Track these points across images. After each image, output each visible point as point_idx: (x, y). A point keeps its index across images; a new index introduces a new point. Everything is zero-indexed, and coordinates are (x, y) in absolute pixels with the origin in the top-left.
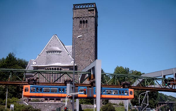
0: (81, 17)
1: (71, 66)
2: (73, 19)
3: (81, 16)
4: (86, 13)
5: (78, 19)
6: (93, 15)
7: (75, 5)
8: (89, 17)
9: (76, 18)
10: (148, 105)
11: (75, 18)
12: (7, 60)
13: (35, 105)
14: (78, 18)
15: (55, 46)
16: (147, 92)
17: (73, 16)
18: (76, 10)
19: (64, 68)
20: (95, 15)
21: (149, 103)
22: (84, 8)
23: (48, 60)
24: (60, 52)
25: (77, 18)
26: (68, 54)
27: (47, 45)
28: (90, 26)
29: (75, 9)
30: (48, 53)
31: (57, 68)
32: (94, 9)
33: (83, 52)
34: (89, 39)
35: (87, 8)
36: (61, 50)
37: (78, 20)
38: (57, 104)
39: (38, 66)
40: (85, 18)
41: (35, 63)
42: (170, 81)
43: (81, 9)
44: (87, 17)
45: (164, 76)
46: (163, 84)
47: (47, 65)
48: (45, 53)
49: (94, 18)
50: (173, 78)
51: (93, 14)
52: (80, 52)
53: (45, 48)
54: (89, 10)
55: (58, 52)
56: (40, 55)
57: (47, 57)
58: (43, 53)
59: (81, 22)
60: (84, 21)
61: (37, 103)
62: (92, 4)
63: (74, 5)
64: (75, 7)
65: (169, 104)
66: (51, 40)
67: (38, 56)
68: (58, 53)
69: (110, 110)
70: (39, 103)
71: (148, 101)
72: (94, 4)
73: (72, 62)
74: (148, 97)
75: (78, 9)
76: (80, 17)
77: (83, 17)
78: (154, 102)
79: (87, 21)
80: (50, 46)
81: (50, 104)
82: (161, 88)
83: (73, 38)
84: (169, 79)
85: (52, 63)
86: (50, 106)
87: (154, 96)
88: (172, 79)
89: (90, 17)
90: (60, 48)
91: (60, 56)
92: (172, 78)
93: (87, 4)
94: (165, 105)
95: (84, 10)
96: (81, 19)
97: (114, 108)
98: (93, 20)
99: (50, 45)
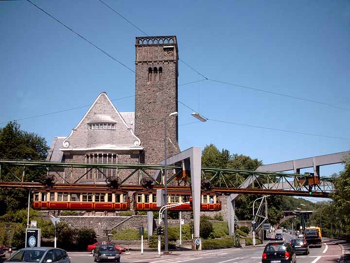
0: (151, 62)
1: (133, 150)
2: (137, 64)
3: (150, 60)
4: (159, 54)
5: (145, 65)
6: (171, 58)
7: (138, 39)
8: (165, 61)
9: (141, 62)
10: (266, 218)
11: (139, 62)
12: (6, 135)
13: (72, 221)
14: (146, 62)
15: (104, 113)
16: (265, 196)
17: (136, 58)
18: (141, 48)
19: (121, 154)
20: (175, 58)
21: (268, 216)
22: (156, 45)
23: (92, 139)
24: (113, 124)
25: (144, 62)
26: (128, 129)
27: (88, 111)
28: (168, 78)
29: (140, 46)
30: (91, 125)
31: (108, 154)
32: (173, 48)
33: (154, 125)
34: (166, 102)
35: (161, 45)
36: (114, 121)
37: (146, 67)
38: (113, 219)
39: (74, 149)
40: (158, 63)
41: (67, 143)
42: (307, 178)
43: (149, 45)
44: (162, 61)
45: (297, 169)
46: (297, 184)
47: (90, 147)
48: (86, 126)
49: (174, 63)
50: (313, 174)
51: (173, 55)
52: (150, 125)
53: (86, 118)
54: (165, 49)
55: (109, 124)
56: (76, 130)
57: (89, 134)
58: (82, 127)
59: (150, 70)
60: (155, 69)
61: (75, 218)
62: (171, 37)
63: (136, 38)
64: (140, 42)
65: (299, 214)
66: (96, 103)
67: (73, 131)
68: (110, 127)
69: (204, 228)
70: (79, 218)
71: (266, 212)
72: (175, 38)
73: (135, 143)
74: (266, 203)
75: (144, 46)
76: (149, 62)
77: (155, 62)
78: (277, 213)
79: (161, 69)
80: (95, 114)
81: (100, 220)
82: (294, 191)
83: (136, 99)
84: (306, 175)
85: (99, 145)
86: (100, 224)
87: (276, 202)
88: (311, 176)
89: (167, 61)
90: (113, 118)
91: (112, 132)
92: (311, 174)
93: (161, 38)
94: (293, 216)
95: (156, 48)
96: (151, 65)
97: (211, 225)
98: (172, 66)
99: (94, 111)
